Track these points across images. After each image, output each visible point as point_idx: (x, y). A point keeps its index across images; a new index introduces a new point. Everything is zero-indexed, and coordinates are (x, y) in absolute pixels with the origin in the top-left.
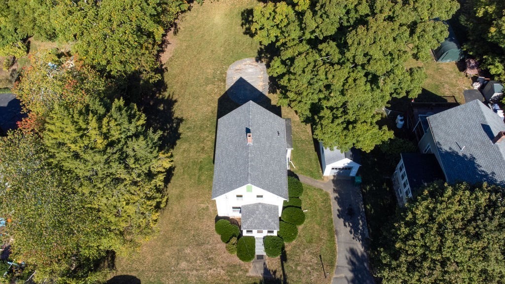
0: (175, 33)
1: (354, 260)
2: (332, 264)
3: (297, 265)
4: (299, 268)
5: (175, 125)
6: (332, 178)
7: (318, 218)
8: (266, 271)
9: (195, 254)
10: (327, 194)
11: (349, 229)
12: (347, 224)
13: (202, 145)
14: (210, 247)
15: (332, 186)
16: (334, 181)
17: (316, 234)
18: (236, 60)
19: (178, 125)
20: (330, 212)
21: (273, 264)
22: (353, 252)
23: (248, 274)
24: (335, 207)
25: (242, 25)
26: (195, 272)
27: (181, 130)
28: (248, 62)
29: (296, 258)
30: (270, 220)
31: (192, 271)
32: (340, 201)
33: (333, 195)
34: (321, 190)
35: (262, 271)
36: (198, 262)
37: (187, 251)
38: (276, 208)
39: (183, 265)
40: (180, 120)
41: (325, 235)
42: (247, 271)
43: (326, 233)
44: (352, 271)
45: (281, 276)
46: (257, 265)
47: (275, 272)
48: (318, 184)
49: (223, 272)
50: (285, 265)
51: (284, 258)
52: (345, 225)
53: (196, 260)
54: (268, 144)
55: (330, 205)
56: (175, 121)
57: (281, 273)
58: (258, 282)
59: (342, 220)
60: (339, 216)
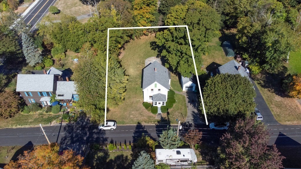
0: (124, 50)
1: (194, 114)
2: (186, 115)
3: (173, 116)
4: (174, 117)
6: (186, 91)
7: (181, 103)
8: (162, 118)
9: (136, 113)
10: (184, 96)
12: (191, 104)
13: (136, 83)
14: (141, 111)
15: (186, 94)
16: (186, 92)
17: (180, 107)
18: (149, 57)
20: (185, 101)
21: (165, 115)
22: (193, 112)
23: (155, 119)
24: (187, 100)
25: (151, 47)
26: (136, 118)
28: (153, 58)
29: (173, 114)
30: (163, 98)
31: (135, 118)
32: (189, 98)
33: (186, 96)
34: (182, 95)
35: (160, 118)
36: (137, 115)
37: (133, 112)
38: (165, 96)
39: (132, 116)
41: (183, 108)
42: (155, 118)
44: (193, 117)
46: (159, 116)
47: (165, 118)
48: (181, 93)
49: (146, 118)
50: (169, 116)
51: (168, 114)
52: (191, 105)
53: (136, 115)
54: (162, 74)
55: (185, 99)
57: (167, 118)
58: (159, 121)
59: (190, 103)
60: (188, 102)
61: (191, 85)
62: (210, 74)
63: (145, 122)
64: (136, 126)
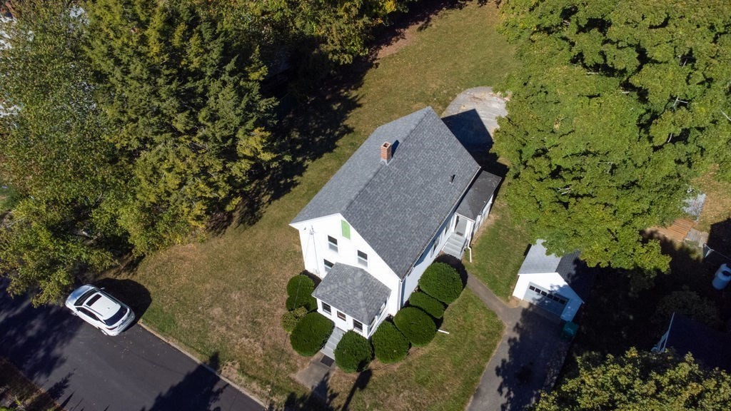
3: (375, 405)
5: (337, 133)
6: (526, 306)
7: (460, 355)
8: (323, 386)
9: (241, 305)
10: (500, 326)
11: (503, 400)
12: (505, 390)
14: (267, 306)
15: (518, 318)
16: (525, 313)
17: (440, 376)
19: (342, 135)
20: (487, 355)
21: (342, 380)
23: (292, 375)
24: (501, 353)
26: (223, 329)
27: (340, 143)
29: (382, 394)
30: (362, 303)
31: (221, 325)
32: (515, 348)
33: (509, 332)
34: (495, 315)
35: (316, 384)
36: (238, 318)
37: (235, 296)
38: (384, 293)
39: (217, 311)
40: (349, 130)
41: (454, 387)
42: (294, 370)
43: (458, 383)
45: (339, 406)
46: (315, 371)
47: (334, 396)
48: (497, 304)
49: (260, 351)
50: (357, 394)
51: (363, 381)
52: (500, 390)
53: (236, 314)
54: (420, 181)
55: (495, 346)
56: (342, 129)
57: (344, 402)
58: (299, 395)
59: (500, 379)
60: (498, 371)
61: (556, 289)
62: (718, 267)
63: (242, 371)
64: (193, 369)
